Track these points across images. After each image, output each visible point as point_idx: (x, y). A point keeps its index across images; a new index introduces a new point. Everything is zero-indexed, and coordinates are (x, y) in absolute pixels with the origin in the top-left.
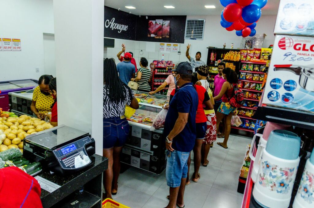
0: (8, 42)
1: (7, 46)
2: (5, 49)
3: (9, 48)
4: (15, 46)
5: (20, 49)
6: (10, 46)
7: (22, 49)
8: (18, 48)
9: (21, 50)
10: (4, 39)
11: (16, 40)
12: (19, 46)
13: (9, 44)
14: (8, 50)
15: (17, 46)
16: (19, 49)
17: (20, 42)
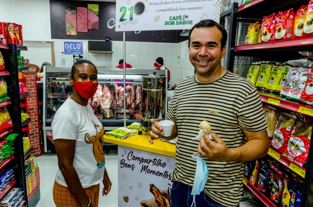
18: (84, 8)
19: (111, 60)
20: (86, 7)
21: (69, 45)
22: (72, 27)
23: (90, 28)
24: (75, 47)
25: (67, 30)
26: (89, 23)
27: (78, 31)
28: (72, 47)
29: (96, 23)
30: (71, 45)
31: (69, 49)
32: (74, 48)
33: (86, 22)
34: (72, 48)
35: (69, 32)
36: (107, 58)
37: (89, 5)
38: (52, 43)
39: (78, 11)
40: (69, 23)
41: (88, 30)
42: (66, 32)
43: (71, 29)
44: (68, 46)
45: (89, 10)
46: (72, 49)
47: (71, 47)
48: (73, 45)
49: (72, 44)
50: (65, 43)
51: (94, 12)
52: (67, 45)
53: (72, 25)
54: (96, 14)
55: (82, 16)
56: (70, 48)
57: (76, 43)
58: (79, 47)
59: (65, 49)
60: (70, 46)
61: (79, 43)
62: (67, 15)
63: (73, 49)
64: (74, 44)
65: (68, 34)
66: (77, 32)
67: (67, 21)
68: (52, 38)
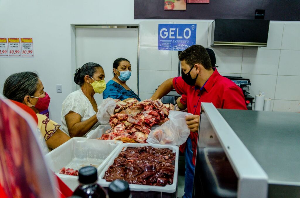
0: (15, 43)
1: (14, 49)
2: (11, 54)
3: (16, 52)
4: (25, 50)
5: (32, 54)
6: (17, 49)
7: (35, 53)
8: (29, 52)
9: (33, 56)
10: (10, 39)
11: (26, 40)
12: (30, 50)
13: (16, 47)
14: (15, 55)
15: (27, 50)
16: (30, 54)
17: (32, 42)
19: (254, 62)
21: (168, 31)
24: (181, 34)
27: (190, 1)
28: (175, 35)
30: (172, 31)
31: (168, 38)
32: (178, 37)
34: (174, 37)
35: (170, 3)
36: (244, 58)
44: (167, 33)
46: (172, 39)
47: (172, 35)
48: (175, 32)
49: (174, 29)
50: (161, 26)
52: (165, 31)
56: (170, 37)
57: (182, 27)
58: (187, 35)
59: (160, 38)
60: (171, 33)
61: (189, 26)
63: (176, 39)
64: (178, 29)
65: (169, 7)
68: (136, 17)
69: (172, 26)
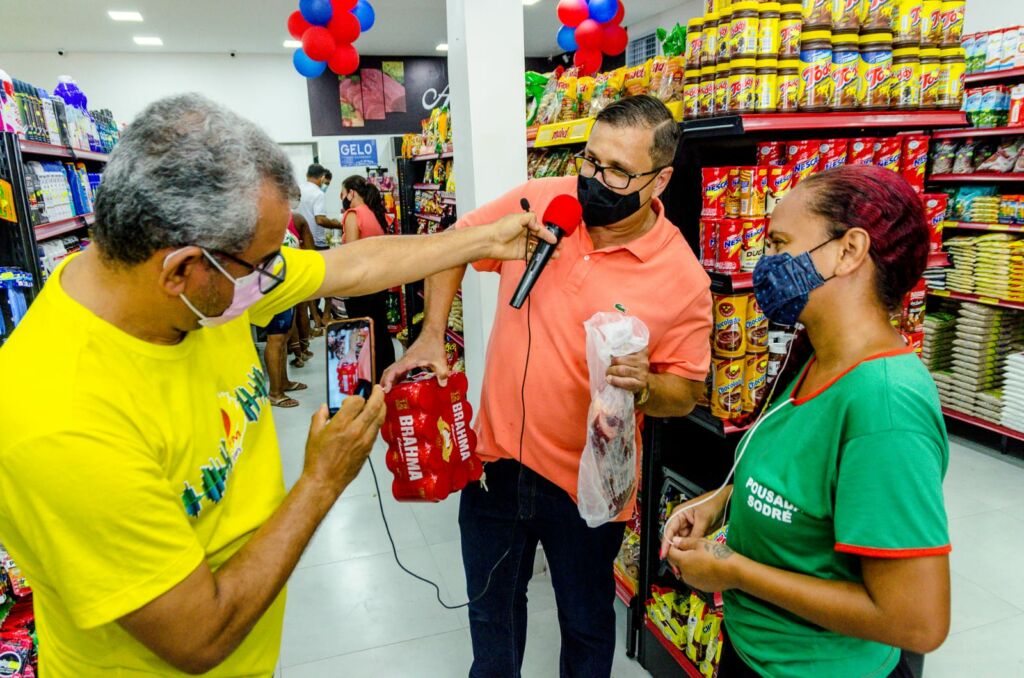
18: (375, 71)
20: (379, 67)
21: (349, 147)
22: (354, 110)
23: (390, 111)
24: (362, 150)
25: (343, 117)
26: (387, 100)
27: (367, 118)
28: (356, 151)
29: (401, 99)
30: (353, 148)
31: (350, 154)
32: (360, 153)
33: (381, 99)
34: (355, 153)
35: (347, 120)
37: (384, 64)
38: (314, 145)
39: (363, 77)
40: (347, 102)
41: (387, 114)
42: (341, 121)
43: (353, 114)
44: (348, 150)
45: (385, 76)
46: (355, 155)
47: (354, 151)
48: (356, 148)
49: (355, 145)
50: (341, 143)
51: (396, 78)
52: (345, 148)
53: (352, 105)
54: (399, 82)
55: (372, 87)
56: (352, 153)
57: (362, 143)
58: (368, 149)
59: (341, 154)
61: (369, 142)
62: (341, 86)
63: (358, 155)
64: (358, 145)
65: (347, 124)
66: (365, 121)
67: (343, 97)
68: (314, 134)
69: (352, 142)
